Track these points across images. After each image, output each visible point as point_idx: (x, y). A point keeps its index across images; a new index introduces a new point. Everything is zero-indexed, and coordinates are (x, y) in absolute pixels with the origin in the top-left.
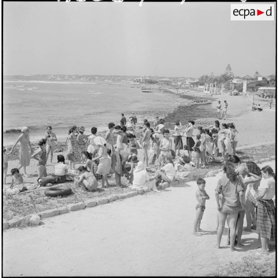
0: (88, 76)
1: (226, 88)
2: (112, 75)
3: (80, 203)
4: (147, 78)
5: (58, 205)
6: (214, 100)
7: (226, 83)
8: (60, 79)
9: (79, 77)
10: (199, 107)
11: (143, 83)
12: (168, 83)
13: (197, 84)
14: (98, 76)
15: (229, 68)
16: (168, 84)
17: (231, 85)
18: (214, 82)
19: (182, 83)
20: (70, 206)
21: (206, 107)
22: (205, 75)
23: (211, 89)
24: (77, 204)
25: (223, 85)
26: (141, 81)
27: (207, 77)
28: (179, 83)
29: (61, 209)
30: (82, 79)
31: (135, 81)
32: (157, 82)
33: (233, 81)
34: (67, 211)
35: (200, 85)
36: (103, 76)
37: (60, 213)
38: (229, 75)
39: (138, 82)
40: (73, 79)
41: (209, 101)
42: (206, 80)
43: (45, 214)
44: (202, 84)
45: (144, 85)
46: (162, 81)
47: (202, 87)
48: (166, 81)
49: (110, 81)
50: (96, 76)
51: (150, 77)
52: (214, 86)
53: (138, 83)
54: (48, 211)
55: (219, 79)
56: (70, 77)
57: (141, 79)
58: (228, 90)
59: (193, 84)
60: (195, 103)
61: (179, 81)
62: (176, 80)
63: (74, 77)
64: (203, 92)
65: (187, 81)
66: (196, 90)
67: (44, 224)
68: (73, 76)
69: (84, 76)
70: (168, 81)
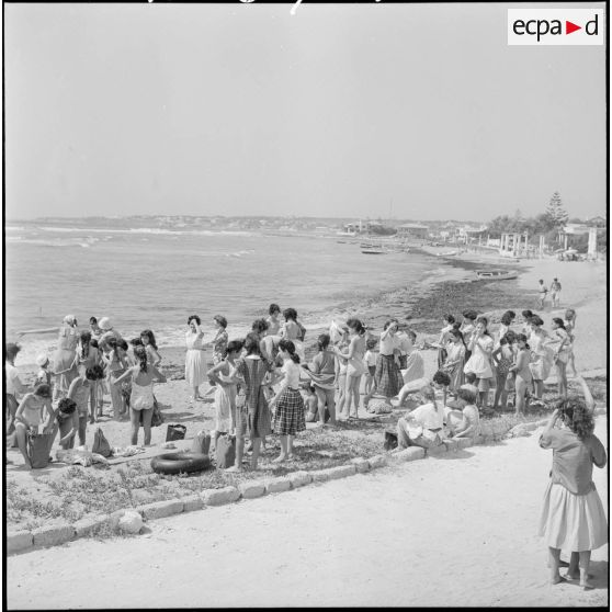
0: (245, 218)
1: (551, 244)
3: (228, 489)
4: (371, 223)
5: (182, 492)
6: (524, 272)
7: (550, 232)
8: (183, 225)
9: (224, 222)
10: (489, 286)
11: (363, 232)
12: (418, 234)
13: (484, 234)
14: (267, 219)
15: (556, 200)
16: (419, 236)
17: (561, 237)
18: (522, 230)
19: (451, 234)
20: (207, 494)
21: (505, 286)
22: (503, 215)
23: (517, 246)
24: (221, 491)
25: (542, 239)
26: (361, 229)
27: (506, 219)
28: (444, 234)
29: (186, 500)
30: (231, 225)
31: (346, 230)
32: (394, 232)
33: (565, 229)
34: (199, 506)
35: (491, 237)
36: (278, 219)
37: (184, 509)
38: (555, 215)
39: (352, 231)
40: (213, 225)
41: (511, 273)
42: (503, 229)
43: (154, 510)
44: (497, 236)
45: (366, 238)
46: (406, 229)
47: (496, 242)
48: (415, 229)
49: (291, 229)
50: (262, 218)
51: (379, 220)
52: (523, 240)
53: (353, 234)
54: (159, 505)
55: (533, 225)
56: (206, 220)
57: (360, 224)
58: (557, 247)
59: (476, 235)
60: (481, 277)
61: (445, 230)
62: (437, 225)
63: (213, 221)
64: (499, 252)
65: (461, 230)
66: (482, 249)
67: (149, 531)
68: (213, 218)
69: (235, 219)
70: (419, 229)
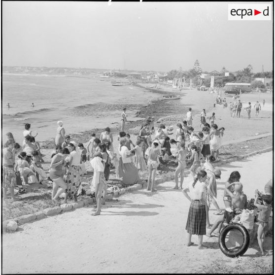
0: (57, 68)
1: (195, 83)
2: (82, 68)
3: (56, 208)
4: (116, 72)
5: (35, 209)
6: (184, 96)
7: (195, 78)
8: (27, 71)
9: (47, 70)
10: (168, 103)
11: (112, 76)
13: (166, 78)
14: (67, 69)
15: (197, 63)
16: (137, 78)
17: (199, 80)
18: (183, 76)
19: (152, 77)
20: (46, 210)
21: (175, 102)
22: (174, 69)
23: (180, 83)
24: (53, 208)
25: (191, 80)
26: (111, 74)
27: (175, 71)
28: (148, 77)
29: (37, 214)
30: (50, 71)
31: (104, 75)
32: (126, 76)
33: (201, 76)
34: (44, 216)
35: (169, 79)
36: (73, 69)
37: (37, 218)
38: (197, 70)
39: (107, 75)
40: (42, 71)
41: (178, 96)
42: (174, 75)
43: (22, 219)
44: (172, 79)
45: (113, 78)
46: (132, 75)
47: (171, 81)
48: (135, 75)
49: (79, 74)
50: (65, 68)
51: (119, 70)
52: (183, 81)
53: (108, 77)
54: (26, 216)
55: (187, 74)
56: (38, 69)
57: (111, 72)
58: (197, 85)
59: (162, 78)
60: (165, 98)
61: (148, 75)
62: (145, 73)
63: (42, 69)
64: (172, 87)
65: (156, 75)
66: (165, 85)
67: (22, 230)
68: (41, 68)
69: (52, 69)
70: (137, 75)
